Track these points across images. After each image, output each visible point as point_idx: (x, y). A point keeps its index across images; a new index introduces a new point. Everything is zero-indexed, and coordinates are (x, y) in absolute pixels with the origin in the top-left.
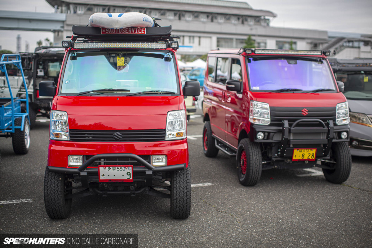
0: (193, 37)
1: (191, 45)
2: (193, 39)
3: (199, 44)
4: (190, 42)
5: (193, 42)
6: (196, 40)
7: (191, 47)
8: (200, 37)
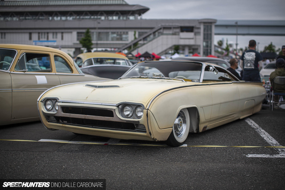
0: (56, 33)
1: (55, 39)
2: (56, 35)
3: (62, 39)
4: (53, 38)
5: (56, 38)
6: (59, 36)
7: (55, 41)
8: (62, 33)
